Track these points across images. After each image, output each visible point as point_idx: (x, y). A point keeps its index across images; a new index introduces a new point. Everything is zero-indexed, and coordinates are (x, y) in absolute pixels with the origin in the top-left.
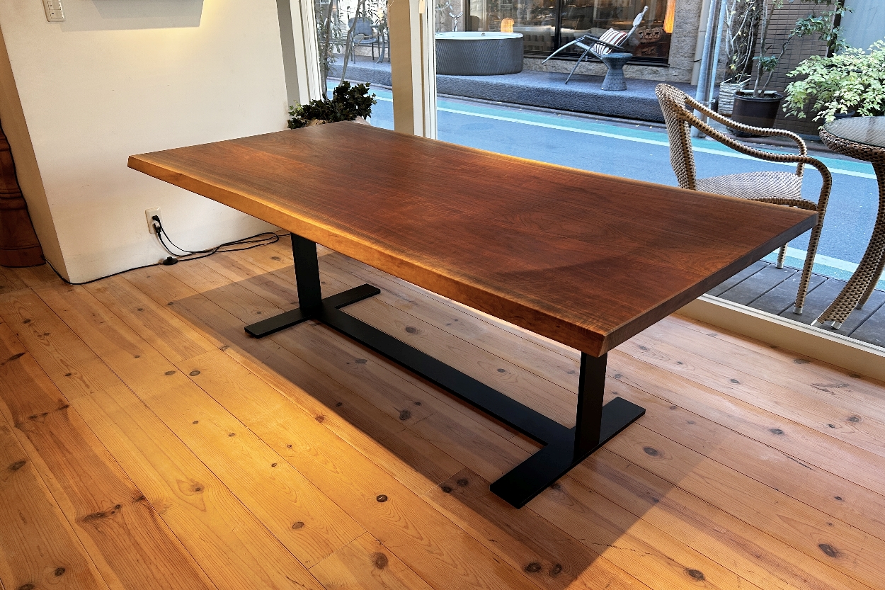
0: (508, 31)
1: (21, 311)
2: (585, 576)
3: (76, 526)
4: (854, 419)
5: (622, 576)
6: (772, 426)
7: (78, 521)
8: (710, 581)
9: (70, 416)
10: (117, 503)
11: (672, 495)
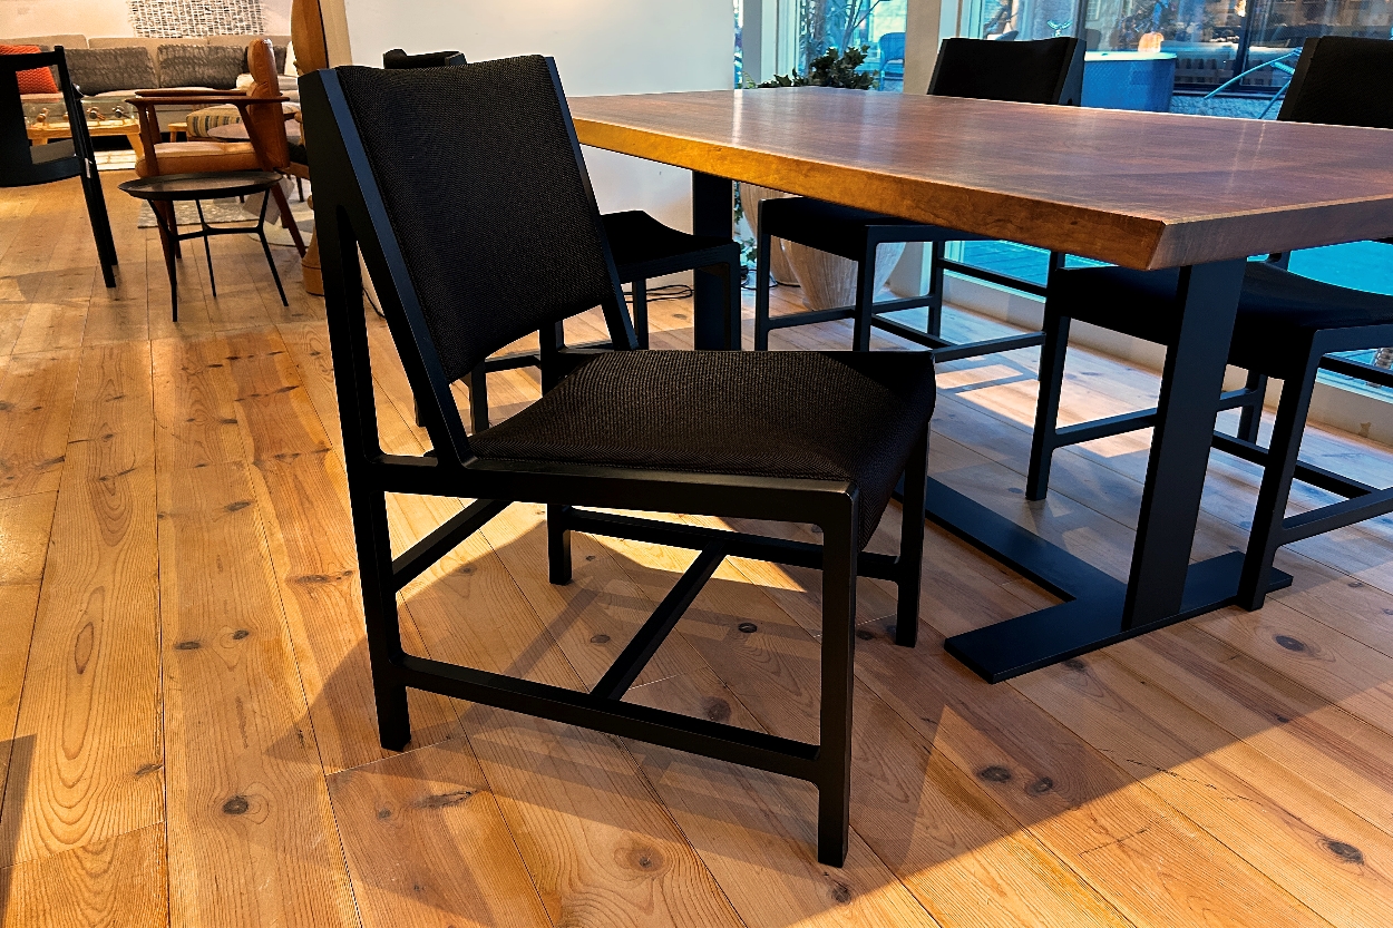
1: (313, 343)
2: (1098, 807)
3: (284, 585)
7: (288, 581)
8: (1376, 867)
9: (327, 463)
10: (348, 568)
11: (1318, 716)
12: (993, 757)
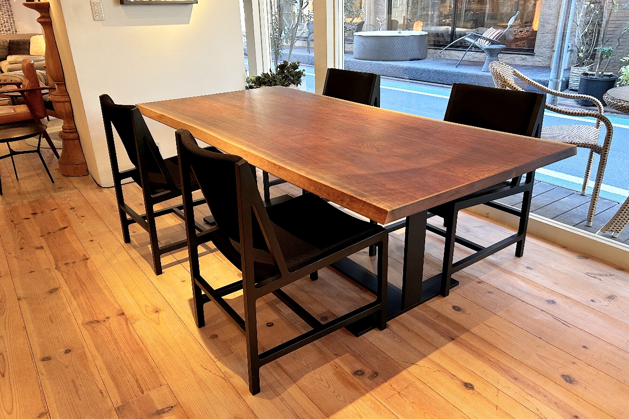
0: (418, 30)
1: (70, 203)
2: (392, 381)
3: (81, 327)
4: (611, 297)
5: (418, 383)
6: (548, 298)
7: (83, 324)
8: (478, 390)
9: (88, 264)
10: (107, 315)
11: (464, 336)
12: (358, 366)
